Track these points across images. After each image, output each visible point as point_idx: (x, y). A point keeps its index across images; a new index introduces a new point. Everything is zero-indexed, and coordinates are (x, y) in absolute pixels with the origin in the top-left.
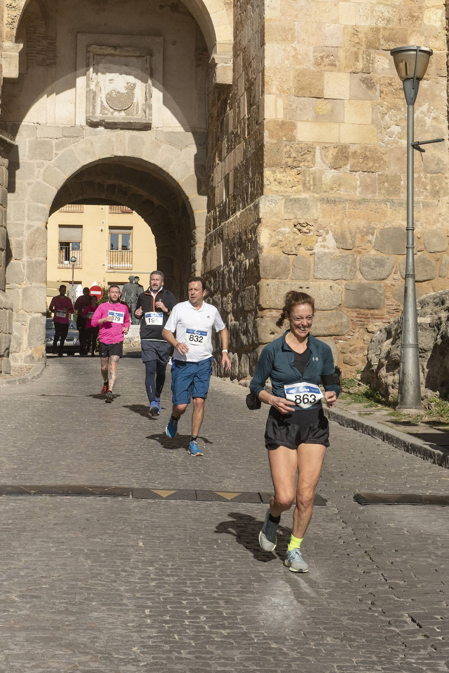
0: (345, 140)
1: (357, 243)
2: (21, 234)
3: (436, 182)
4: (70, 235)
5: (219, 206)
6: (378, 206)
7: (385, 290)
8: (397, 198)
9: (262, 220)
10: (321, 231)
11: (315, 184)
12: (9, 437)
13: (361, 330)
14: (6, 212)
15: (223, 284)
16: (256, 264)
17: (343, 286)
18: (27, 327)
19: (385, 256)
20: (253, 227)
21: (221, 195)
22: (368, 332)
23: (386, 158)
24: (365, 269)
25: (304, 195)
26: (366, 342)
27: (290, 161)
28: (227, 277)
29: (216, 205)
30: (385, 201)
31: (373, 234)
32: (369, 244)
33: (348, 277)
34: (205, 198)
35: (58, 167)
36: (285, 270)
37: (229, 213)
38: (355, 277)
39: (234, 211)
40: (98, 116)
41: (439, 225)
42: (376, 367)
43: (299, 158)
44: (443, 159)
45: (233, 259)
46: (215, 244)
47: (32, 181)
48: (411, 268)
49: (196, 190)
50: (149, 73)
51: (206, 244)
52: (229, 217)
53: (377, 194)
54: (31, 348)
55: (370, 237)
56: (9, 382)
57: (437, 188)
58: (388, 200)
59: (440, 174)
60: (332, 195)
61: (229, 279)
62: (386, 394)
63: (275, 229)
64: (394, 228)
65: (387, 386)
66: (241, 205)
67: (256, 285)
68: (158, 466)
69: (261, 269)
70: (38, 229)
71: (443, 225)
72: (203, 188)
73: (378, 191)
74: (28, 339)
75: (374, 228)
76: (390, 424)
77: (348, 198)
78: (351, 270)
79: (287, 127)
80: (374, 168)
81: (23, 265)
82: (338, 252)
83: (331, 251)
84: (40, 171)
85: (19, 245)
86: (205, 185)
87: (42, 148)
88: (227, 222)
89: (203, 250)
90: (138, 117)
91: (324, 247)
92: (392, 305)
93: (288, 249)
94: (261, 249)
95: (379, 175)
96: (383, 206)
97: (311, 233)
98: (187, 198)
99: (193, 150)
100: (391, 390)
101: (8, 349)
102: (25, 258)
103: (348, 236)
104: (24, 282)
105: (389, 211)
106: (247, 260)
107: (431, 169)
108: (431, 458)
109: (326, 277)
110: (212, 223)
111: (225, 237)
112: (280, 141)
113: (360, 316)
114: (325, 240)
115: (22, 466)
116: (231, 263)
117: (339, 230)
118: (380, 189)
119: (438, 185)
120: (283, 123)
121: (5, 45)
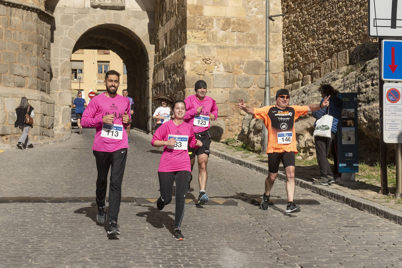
0: (229, 15)
1: (235, 69)
2: (57, 64)
3: (275, 37)
5: (161, 50)
6: (246, 50)
7: (249, 93)
8: (255, 45)
9: (186, 57)
10: (217, 63)
11: (213, 38)
12: (62, 171)
13: (237, 114)
14: (50, 53)
15: (165, 91)
16: (183, 80)
17: (228, 91)
18: (61, 113)
19: (249, 76)
20: (181, 61)
21: (163, 44)
22: (241, 115)
23: (250, 25)
24: (239, 82)
25: (207, 44)
26: (240, 120)
27: (200, 26)
28: (166, 87)
29: (160, 49)
30: (249, 47)
31: (243, 64)
32: (241, 69)
33: (231, 87)
34: (154, 46)
35: (76, 29)
37: (167, 53)
38: (234, 87)
39: (170, 53)
40: (97, 2)
41: (277, 59)
42: (247, 133)
43: (205, 25)
44: (279, 25)
45: (170, 77)
46: (160, 70)
47: (63, 36)
48: (268, 81)
49: (149, 42)
51: (154, 70)
52: (167, 56)
53: (245, 44)
54: (64, 124)
55: (242, 66)
56: (54, 142)
57: (276, 40)
58: (251, 47)
59: (277, 33)
60: (222, 44)
61: (168, 88)
62: (253, 146)
63: (193, 62)
64: (254, 61)
65: (254, 142)
66: (174, 49)
67: (183, 91)
68: (145, 186)
69: (186, 82)
70: (66, 62)
71: (279, 60)
72: (153, 41)
73: (245, 42)
74: (62, 119)
75: (244, 61)
76: (259, 162)
77: (230, 45)
78: (232, 83)
79: (199, 8)
80: (244, 30)
81: (59, 81)
82: (225, 74)
83: (222, 73)
84: (66, 31)
85: (57, 70)
86: (153, 39)
87: (67, 19)
88: (166, 58)
89: (153, 73)
90: (118, 3)
91: (218, 71)
92: (253, 101)
93: (199, 72)
94: (186, 72)
95: (246, 33)
96: (248, 50)
97: (212, 64)
98: (144, 46)
99: (147, 20)
100: (256, 144)
101: (53, 124)
102: (60, 77)
103: (231, 65)
104: (60, 90)
105: (252, 52)
106: (178, 78)
107: (273, 30)
108: (285, 179)
109: (219, 86)
110: (158, 59)
111: (166, 66)
112: (195, 16)
113: (237, 106)
114: (219, 68)
115: (73, 187)
116: (169, 79)
117: (226, 62)
118: (247, 41)
119: (276, 39)
120: (197, 6)
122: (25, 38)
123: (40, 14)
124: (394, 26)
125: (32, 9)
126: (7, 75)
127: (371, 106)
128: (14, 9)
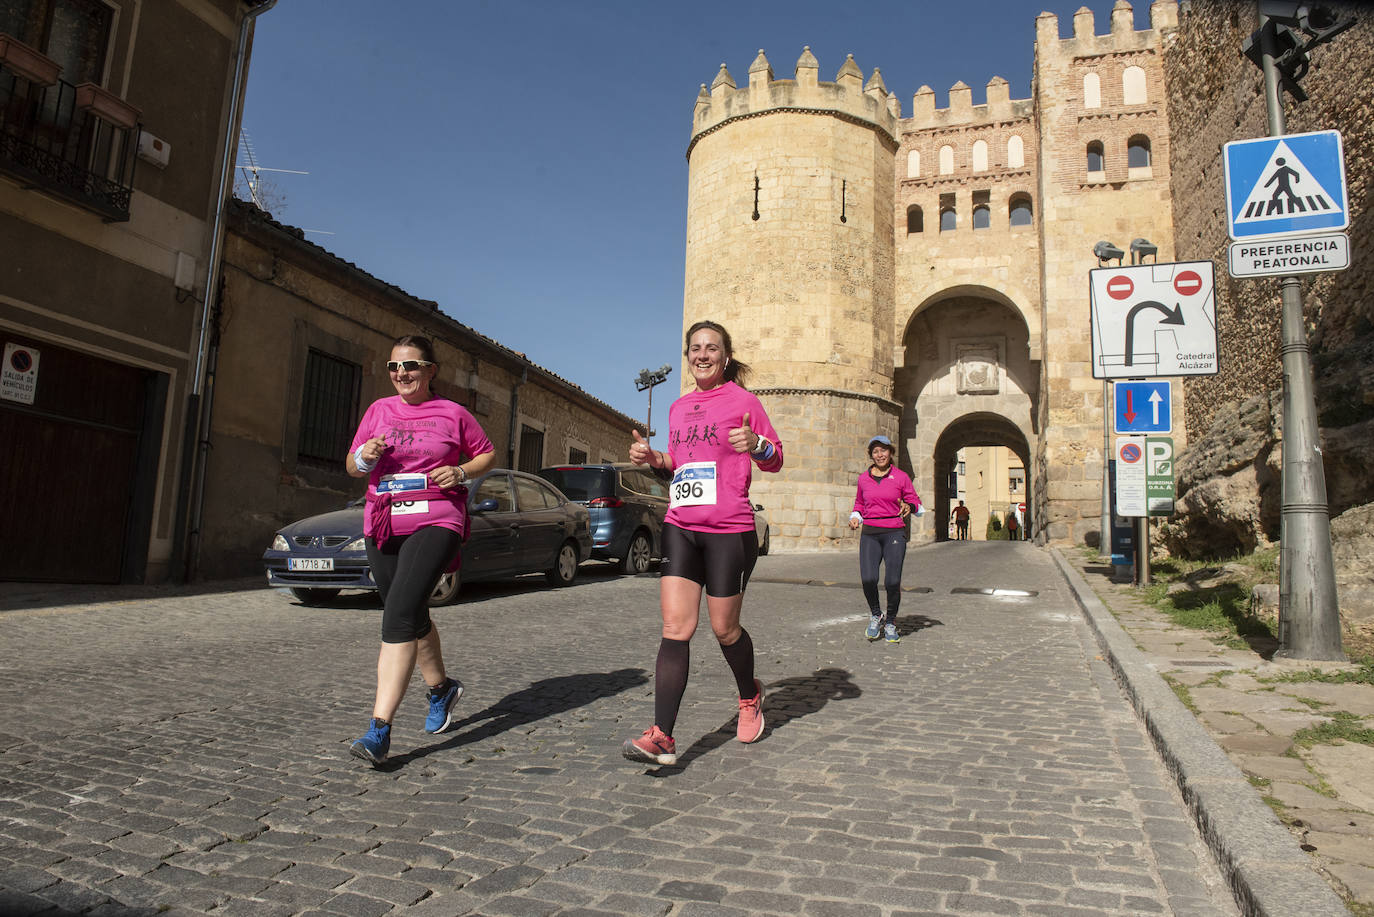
2: (917, 462)
9: (1048, 442)
10: (1089, 448)
11: (1086, 417)
16: (1047, 473)
18: (922, 518)
20: (1046, 448)
21: (1039, 432)
25: (1076, 426)
27: (1067, 403)
35: (940, 420)
36: (1064, 474)
40: (964, 387)
43: (1073, 401)
45: (1041, 470)
47: (925, 429)
50: (997, 359)
63: (1057, 447)
70: (928, 458)
74: (923, 525)
79: (1064, 382)
82: (1101, 461)
83: (1097, 460)
84: (930, 423)
85: (917, 468)
86: (1034, 431)
87: (930, 410)
89: (1034, 467)
90: (991, 386)
91: (1091, 458)
93: (1066, 460)
94: (1048, 461)
97: (1083, 450)
98: (1024, 436)
99: (1029, 406)
102: (921, 477)
109: (1093, 478)
112: (1059, 392)
114: (1092, 454)
117: (1101, 447)
120: (1061, 380)
121: (896, 348)
123: (882, 404)
124: (1129, 362)
125: (871, 399)
126: (840, 472)
127: (1208, 484)
128: (849, 400)
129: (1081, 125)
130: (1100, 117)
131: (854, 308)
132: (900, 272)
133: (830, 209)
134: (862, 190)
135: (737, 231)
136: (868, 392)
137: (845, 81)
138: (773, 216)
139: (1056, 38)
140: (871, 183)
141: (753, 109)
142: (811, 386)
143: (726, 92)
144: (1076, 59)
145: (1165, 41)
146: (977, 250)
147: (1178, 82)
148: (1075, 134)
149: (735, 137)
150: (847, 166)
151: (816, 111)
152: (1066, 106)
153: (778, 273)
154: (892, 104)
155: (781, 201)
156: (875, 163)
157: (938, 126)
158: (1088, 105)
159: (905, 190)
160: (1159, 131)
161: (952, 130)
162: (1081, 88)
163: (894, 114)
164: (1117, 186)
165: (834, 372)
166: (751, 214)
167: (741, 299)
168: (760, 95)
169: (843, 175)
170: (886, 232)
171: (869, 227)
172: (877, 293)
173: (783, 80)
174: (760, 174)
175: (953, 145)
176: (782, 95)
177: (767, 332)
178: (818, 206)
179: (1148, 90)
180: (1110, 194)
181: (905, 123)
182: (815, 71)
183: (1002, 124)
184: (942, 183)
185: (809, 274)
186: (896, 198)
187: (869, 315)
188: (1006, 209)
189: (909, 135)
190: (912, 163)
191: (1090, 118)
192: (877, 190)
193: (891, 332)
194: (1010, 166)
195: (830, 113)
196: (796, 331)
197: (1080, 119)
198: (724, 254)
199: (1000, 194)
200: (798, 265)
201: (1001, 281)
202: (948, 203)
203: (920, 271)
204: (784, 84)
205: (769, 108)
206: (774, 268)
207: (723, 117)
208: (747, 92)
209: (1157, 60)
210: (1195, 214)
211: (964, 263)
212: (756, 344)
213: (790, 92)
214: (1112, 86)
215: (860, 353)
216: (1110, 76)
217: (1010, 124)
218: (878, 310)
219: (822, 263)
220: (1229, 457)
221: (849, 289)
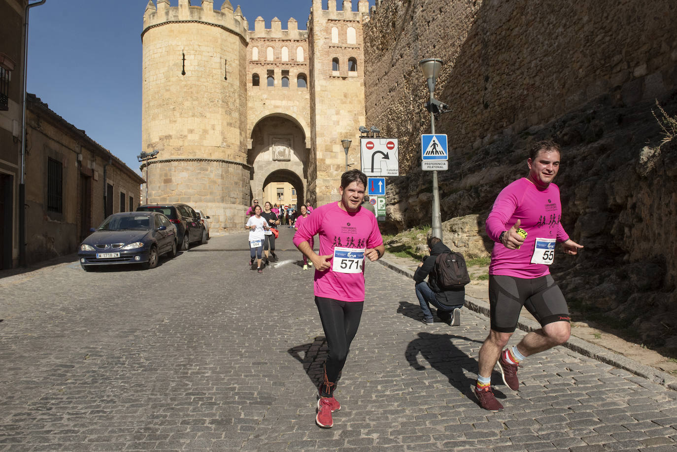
0: (339, 163)
2: (255, 191)
4: (280, 191)
9: (317, 185)
10: (333, 188)
11: (331, 175)
14: (251, 185)
16: (316, 198)
20: (315, 187)
21: (310, 179)
25: (328, 178)
27: (324, 169)
29: (308, 182)
34: (306, 180)
35: (265, 172)
36: (324, 199)
39: (312, 183)
40: (276, 158)
43: (326, 168)
45: (312, 196)
46: (308, 193)
47: (258, 176)
49: (303, 177)
50: (289, 145)
51: (306, 192)
52: (311, 185)
60: (336, 178)
63: (320, 188)
66: (313, 181)
67: (316, 202)
70: (260, 190)
79: (323, 160)
84: (260, 174)
85: (255, 194)
86: (306, 177)
87: (260, 167)
89: (306, 194)
90: (287, 158)
91: (334, 192)
93: (324, 193)
94: (317, 193)
97: (330, 189)
98: (301, 180)
99: (303, 166)
106: (314, 196)
110: (307, 187)
111: (310, 190)
112: (321, 164)
114: (334, 190)
121: (248, 140)
122: (236, 179)
123: (244, 166)
124: (372, 171)
125: (239, 164)
126: (227, 198)
128: (230, 164)
129: (330, 50)
130: (338, 47)
131: (231, 121)
132: (250, 104)
133: (219, 73)
134: (234, 65)
135: (173, 79)
136: (238, 161)
137: (225, 11)
138: (192, 74)
139: (321, 9)
140: (237, 62)
141: (181, 19)
142: (213, 158)
143: (166, 7)
144: (329, 20)
145: (364, 18)
146: (284, 97)
147: (369, 40)
148: (328, 53)
149: (172, 31)
150: (227, 53)
151: (213, 25)
152: (324, 40)
153: (196, 103)
154: (245, 24)
155: (196, 67)
156: (239, 52)
157: (267, 37)
158: (333, 42)
159: (251, 66)
160: (361, 58)
161: (273, 40)
162: (331, 33)
163: (246, 28)
164: (344, 78)
165: (224, 152)
166: (181, 72)
167: (177, 114)
168: (184, 13)
169: (225, 57)
170: (243, 85)
171: (237, 83)
172: (240, 114)
173: (196, 7)
174: (185, 52)
175: (273, 47)
176: (196, 14)
177: (191, 131)
178: (214, 72)
179: (357, 38)
180: (341, 81)
181: (251, 33)
182: (212, 4)
183: (294, 41)
184: (268, 64)
185: (211, 104)
186: (247, 69)
187: (238, 125)
188: (296, 80)
189: (253, 39)
190: (254, 53)
191: (334, 47)
192: (240, 65)
193: (246, 133)
194: (298, 60)
195: (219, 26)
196: (205, 132)
197: (330, 47)
198: (167, 90)
199: (294, 72)
200: (205, 99)
201: (294, 112)
202: (271, 73)
203: (258, 105)
204: (197, 9)
205: (189, 19)
206: (194, 100)
207: (165, 20)
208: (177, 9)
209: (360, 26)
210: (374, 96)
211: (278, 103)
212: (186, 136)
213: (200, 13)
214: (343, 34)
215: (234, 142)
216: (342, 30)
217: (298, 41)
218: (241, 123)
219: (217, 99)
220: (394, 199)
221: (229, 112)
